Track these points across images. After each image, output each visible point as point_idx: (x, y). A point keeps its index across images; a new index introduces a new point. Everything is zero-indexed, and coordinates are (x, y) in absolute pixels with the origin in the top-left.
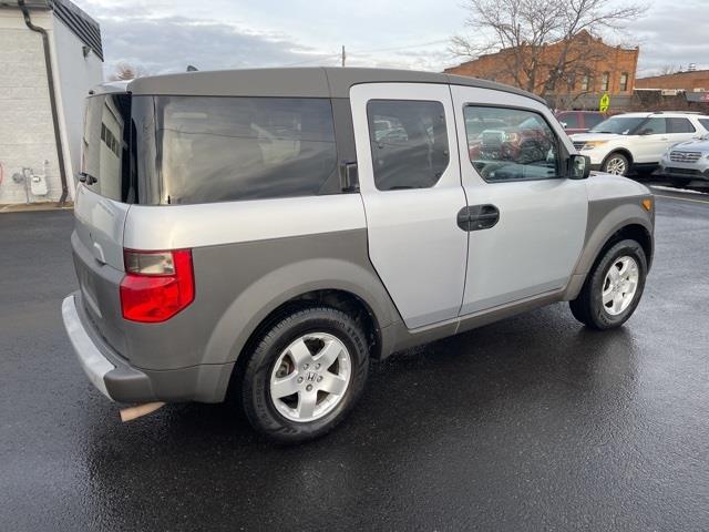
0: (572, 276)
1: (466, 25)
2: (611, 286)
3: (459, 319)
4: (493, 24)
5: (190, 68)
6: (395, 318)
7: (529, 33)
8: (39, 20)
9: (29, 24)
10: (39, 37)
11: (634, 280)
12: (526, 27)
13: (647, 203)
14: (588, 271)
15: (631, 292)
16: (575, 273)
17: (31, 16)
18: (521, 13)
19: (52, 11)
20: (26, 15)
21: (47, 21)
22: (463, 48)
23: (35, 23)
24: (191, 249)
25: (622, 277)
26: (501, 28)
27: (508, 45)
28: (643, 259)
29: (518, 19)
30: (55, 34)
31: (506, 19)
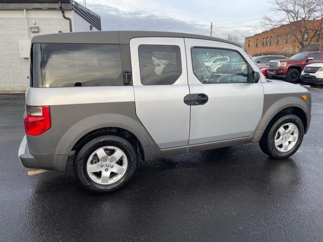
0: (256, 130)
1: (270, 11)
2: (281, 137)
3: (188, 146)
4: (284, 10)
5: (60, 32)
6: (151, 143)
7: (302, 14)
8: (68, 15)
9: (64, 16)
10: (68, 21)
11: (296, 135)
12: (301, 11)
13: (305, 97)
14: (265, 128)
15: (294, 141)
16: (257, 129)
17: (65, 13)
18: (298, 5)
19: (73, 11)
20: (63, 12)
21: (71, 15)
22: (268, 21)
23: (67, 15)
24: (49, 106)
25: (288, 133)
26: (288, 11)
27: (292, 20)
28: (301, 125)
29: (297, 8)
30: (74, 20)
31: (290, 7)
